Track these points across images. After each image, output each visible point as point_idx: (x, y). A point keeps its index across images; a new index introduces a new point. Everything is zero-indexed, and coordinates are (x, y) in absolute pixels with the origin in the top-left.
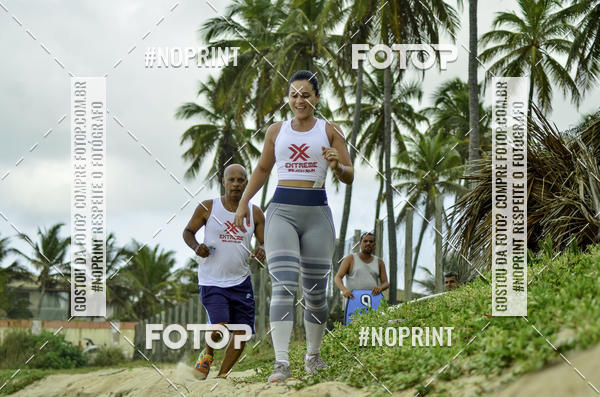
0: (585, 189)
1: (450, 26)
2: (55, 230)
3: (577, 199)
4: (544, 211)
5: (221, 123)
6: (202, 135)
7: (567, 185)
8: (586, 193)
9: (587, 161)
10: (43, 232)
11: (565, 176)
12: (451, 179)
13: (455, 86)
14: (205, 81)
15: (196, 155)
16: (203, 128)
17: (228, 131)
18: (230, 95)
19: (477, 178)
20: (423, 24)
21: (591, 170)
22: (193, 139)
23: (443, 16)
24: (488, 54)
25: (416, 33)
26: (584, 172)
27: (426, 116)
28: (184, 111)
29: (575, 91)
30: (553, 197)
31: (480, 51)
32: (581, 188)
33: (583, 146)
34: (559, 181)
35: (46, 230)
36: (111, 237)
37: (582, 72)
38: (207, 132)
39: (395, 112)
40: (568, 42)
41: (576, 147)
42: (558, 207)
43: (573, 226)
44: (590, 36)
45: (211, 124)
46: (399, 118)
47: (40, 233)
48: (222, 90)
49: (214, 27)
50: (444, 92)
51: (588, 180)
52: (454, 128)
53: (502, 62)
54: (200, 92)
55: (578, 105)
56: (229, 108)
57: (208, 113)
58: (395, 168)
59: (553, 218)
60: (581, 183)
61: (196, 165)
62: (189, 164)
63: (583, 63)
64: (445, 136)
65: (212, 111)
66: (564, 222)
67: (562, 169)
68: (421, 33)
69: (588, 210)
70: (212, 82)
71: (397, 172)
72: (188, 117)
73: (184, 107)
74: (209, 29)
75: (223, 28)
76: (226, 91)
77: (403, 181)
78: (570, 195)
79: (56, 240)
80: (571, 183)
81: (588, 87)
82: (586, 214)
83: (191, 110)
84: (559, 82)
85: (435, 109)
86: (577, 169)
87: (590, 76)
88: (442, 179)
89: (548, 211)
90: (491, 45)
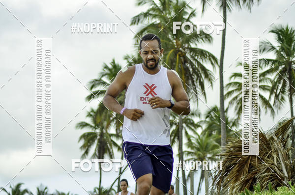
0: (277, 159)
1: (210, 80)
2: (18, 186)
3: (273, 164)
4: (257, 170)
5: (98, 131)
6: (89, 137)
7: (268, 157)
8: (278, 161)
9: (278, 145)
10: (12, 186)
11: (267, 153)
12: (213, 156)
13: (215, 109)
14: (89, 110)
15: (86, 147)
16: (89, 134)
17: (102, 135)
18: (103, 117)
19: (224, 155)
20: (197, 80)
21: (280, 150)
22: (84, 139)
23: (207, 76)
24: (229, 93)
25: (194, 84)
26: (276, 151)
27: (201, 125)
28: (79, 125)
29: (273, 111)
30: (261, 164)
31: (225, 93)
32: (275, 159)
33: (275, 138)
34: (264, 155)
35: (14, 186)
36: (46, 188)
37: (277, 101)
38: (91, 136)
39: (185, 123)
40: (269, 86)
41: (272, 138)
42: (264, 168)
43: (271, 178)
44: (280, 83)
45: (93, 131)
46: (187, 126)
47: (11, 187)
48: (99, 115)
49: (94, 84)
50: (209, 113)
51: (278, 155)
52: (215, 130)
53: (236, 97)
54: (87, 116)
55: (274, 118)
56: (102, 124)
57: (91, 126)
58: (185, 151)
59: (262, 174)
60: (275, 156)
61: (87, 152)
62: (83, 152)
63: (277, 96)
64: (210, 135)
65: (93, 125)
66: (267, 176)
67: (265, 149)
68: (196, 84)
69: (279, 170)
70: (92, 111)
71: (187, 153)
72: (82, 128)
73: (80, 124)
74: (92, 84)
75: (99, 84)
76: (101, 115)
77: (190, 157)
78: (270, 162)
79: (19, 191)
80: (270, 156)
81: (279, 108)
82: (278, 171)
83: (83, 125)
84: (264, 107)
85: (205, 121)
86: (273, 150)
87: (280, 103)
88: (209, 156)
89: (259, 171)
90: (231, 89)
